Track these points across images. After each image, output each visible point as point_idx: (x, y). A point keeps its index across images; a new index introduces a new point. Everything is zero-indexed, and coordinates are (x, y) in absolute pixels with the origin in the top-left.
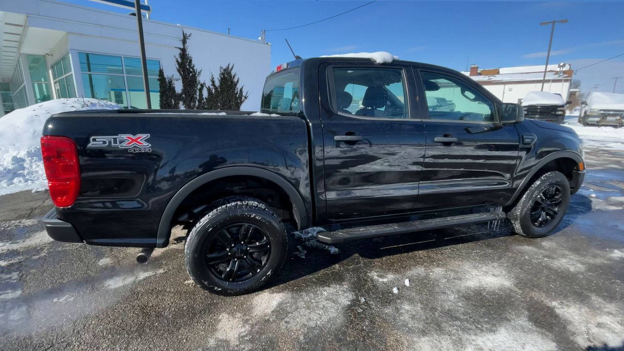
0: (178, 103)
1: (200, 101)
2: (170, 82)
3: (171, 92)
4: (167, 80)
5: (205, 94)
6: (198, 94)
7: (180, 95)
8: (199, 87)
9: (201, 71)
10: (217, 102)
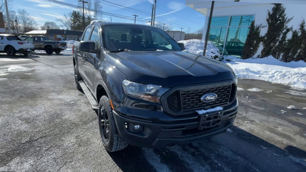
0: (259, 43)
1: (281, 42)
2: (258, 28)
3: (255, 36)
4: (255, 28)
5: (289, 36)
6: (281, 36)
7: (263, 38)
8: (285, 31)
9: (292, 19)
10: (300, 43)
